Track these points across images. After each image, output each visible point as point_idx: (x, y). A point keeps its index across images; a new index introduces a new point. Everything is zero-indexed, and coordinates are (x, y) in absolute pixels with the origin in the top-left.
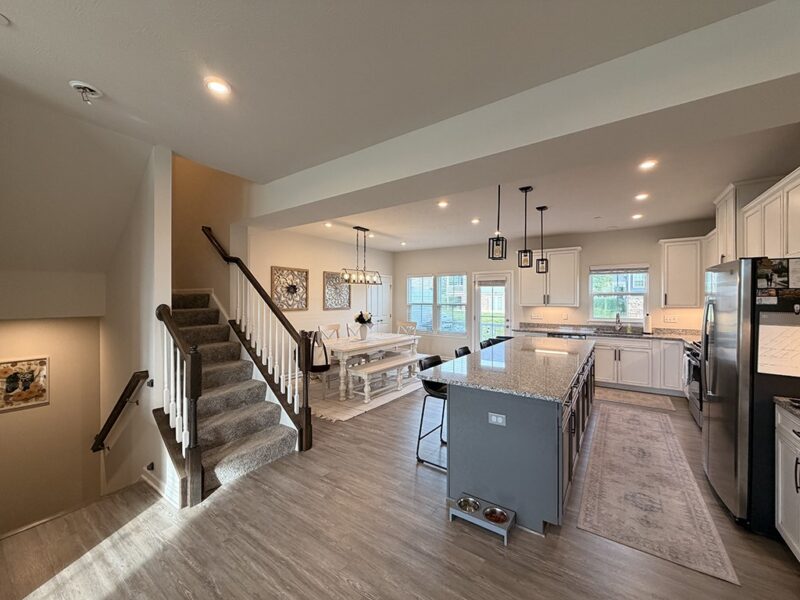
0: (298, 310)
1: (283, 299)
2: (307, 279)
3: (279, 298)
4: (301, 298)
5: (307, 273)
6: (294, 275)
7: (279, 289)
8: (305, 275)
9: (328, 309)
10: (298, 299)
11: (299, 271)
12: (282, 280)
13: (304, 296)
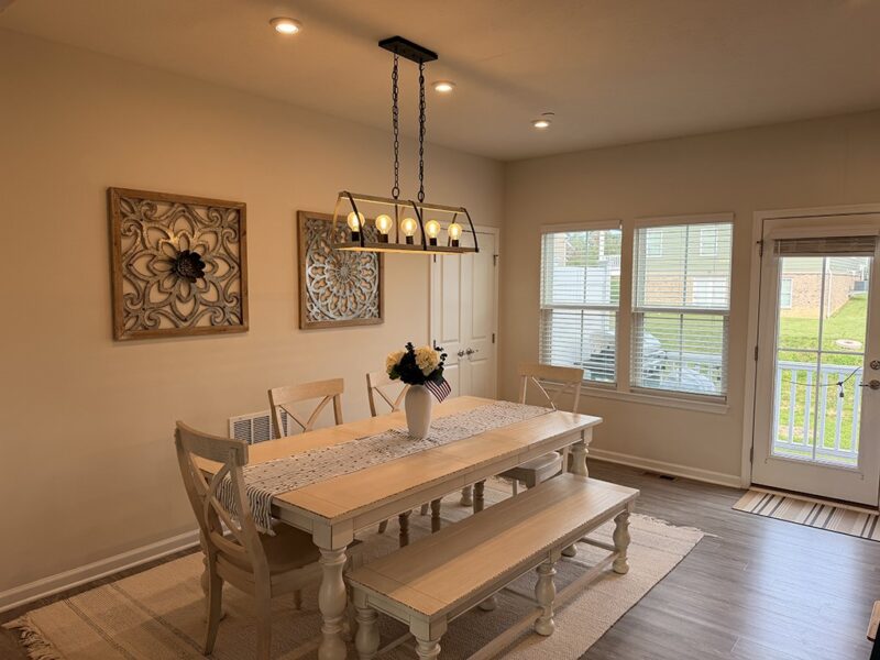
0: (214, 330)
1: (155, 296)
2: (240, 233)
3: (143, 296)
4: (222, 294)
5: (240, 212)
6: (193, 220)
7: (140, 266)
8: (233, 218)
9: (313, 326)
10: (211, 296)
11: (210, 205)
12: (152, 236)
13: (234, 288)
